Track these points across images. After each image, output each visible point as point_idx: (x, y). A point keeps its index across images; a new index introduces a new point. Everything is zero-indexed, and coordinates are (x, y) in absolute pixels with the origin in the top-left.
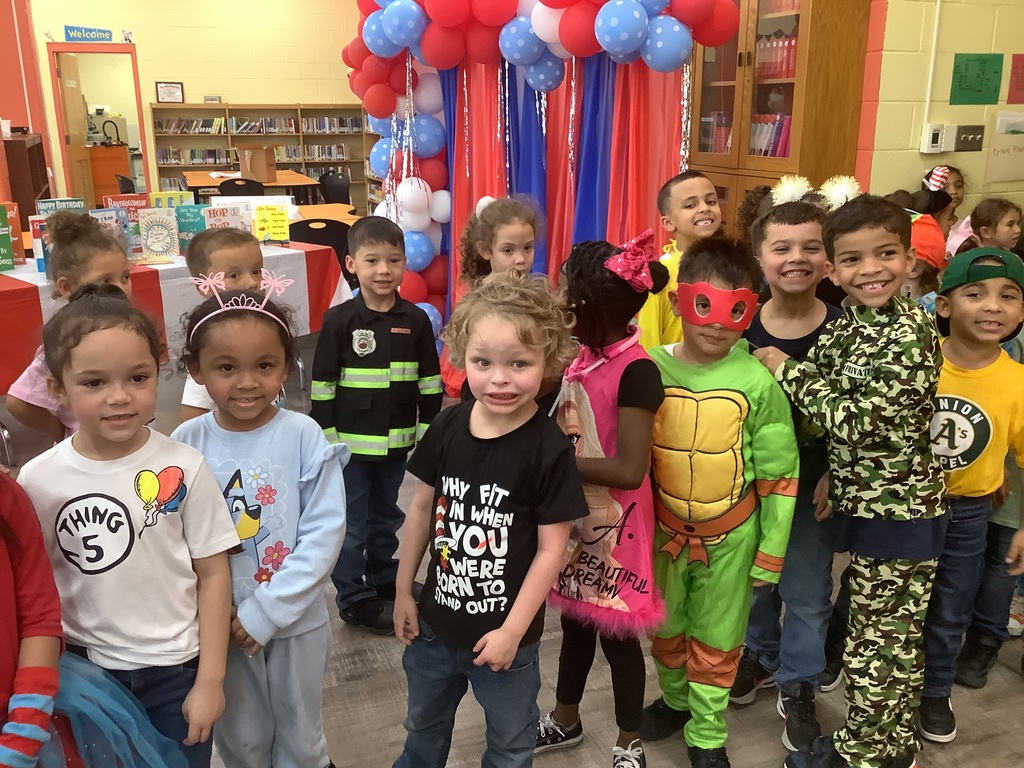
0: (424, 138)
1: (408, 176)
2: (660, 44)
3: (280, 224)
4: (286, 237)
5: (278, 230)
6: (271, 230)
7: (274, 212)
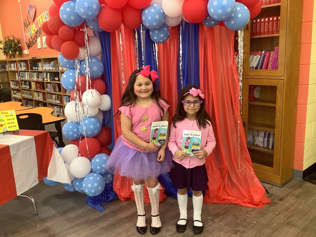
0: (95, 68)
1: (89, 88)
2: (240, 15)
3: (12, 121)
4: (17, 128)
5: (11, 125)
6: (7, 126)
7: (7, 115)
